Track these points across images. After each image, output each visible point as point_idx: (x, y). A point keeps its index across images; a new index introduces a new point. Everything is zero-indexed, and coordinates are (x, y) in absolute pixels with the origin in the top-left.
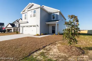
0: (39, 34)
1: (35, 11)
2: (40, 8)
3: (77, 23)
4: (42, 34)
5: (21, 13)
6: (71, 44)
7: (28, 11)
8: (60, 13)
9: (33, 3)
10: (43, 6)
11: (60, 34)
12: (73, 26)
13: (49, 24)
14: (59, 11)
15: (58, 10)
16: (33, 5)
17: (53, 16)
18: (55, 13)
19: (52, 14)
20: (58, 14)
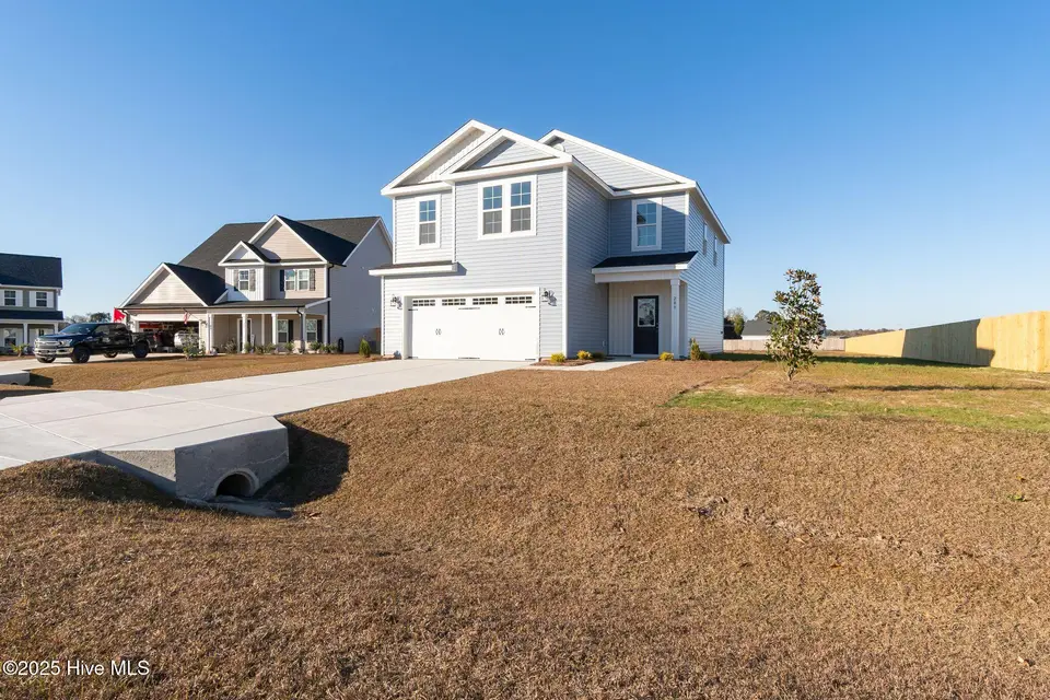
0: (564, 352)
1: (527, 186)
2: (565, 173)
3: (814, 297)
4: (581, 353)
5: (387, 191)
6: (796, 366)
7: (458, 183)
8: (696, 198)
9: (506, 133)
10: (556, 133)
11: (703, 356)
12: (800, 309)
13: (608, 284)
14: (690, 184)
15: (678, 178)
16: (505, 144)
17: (640, 220)
18: (658, 200)
19: (635, 203)
20: (682, 205)
